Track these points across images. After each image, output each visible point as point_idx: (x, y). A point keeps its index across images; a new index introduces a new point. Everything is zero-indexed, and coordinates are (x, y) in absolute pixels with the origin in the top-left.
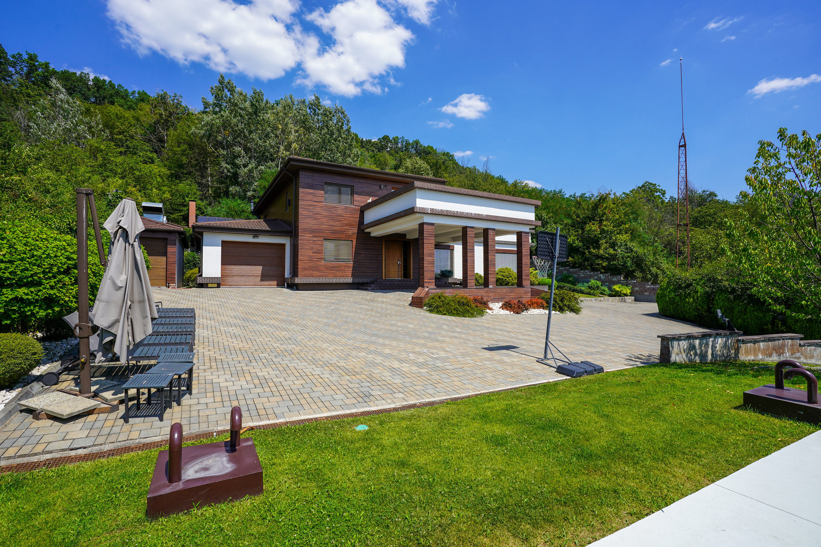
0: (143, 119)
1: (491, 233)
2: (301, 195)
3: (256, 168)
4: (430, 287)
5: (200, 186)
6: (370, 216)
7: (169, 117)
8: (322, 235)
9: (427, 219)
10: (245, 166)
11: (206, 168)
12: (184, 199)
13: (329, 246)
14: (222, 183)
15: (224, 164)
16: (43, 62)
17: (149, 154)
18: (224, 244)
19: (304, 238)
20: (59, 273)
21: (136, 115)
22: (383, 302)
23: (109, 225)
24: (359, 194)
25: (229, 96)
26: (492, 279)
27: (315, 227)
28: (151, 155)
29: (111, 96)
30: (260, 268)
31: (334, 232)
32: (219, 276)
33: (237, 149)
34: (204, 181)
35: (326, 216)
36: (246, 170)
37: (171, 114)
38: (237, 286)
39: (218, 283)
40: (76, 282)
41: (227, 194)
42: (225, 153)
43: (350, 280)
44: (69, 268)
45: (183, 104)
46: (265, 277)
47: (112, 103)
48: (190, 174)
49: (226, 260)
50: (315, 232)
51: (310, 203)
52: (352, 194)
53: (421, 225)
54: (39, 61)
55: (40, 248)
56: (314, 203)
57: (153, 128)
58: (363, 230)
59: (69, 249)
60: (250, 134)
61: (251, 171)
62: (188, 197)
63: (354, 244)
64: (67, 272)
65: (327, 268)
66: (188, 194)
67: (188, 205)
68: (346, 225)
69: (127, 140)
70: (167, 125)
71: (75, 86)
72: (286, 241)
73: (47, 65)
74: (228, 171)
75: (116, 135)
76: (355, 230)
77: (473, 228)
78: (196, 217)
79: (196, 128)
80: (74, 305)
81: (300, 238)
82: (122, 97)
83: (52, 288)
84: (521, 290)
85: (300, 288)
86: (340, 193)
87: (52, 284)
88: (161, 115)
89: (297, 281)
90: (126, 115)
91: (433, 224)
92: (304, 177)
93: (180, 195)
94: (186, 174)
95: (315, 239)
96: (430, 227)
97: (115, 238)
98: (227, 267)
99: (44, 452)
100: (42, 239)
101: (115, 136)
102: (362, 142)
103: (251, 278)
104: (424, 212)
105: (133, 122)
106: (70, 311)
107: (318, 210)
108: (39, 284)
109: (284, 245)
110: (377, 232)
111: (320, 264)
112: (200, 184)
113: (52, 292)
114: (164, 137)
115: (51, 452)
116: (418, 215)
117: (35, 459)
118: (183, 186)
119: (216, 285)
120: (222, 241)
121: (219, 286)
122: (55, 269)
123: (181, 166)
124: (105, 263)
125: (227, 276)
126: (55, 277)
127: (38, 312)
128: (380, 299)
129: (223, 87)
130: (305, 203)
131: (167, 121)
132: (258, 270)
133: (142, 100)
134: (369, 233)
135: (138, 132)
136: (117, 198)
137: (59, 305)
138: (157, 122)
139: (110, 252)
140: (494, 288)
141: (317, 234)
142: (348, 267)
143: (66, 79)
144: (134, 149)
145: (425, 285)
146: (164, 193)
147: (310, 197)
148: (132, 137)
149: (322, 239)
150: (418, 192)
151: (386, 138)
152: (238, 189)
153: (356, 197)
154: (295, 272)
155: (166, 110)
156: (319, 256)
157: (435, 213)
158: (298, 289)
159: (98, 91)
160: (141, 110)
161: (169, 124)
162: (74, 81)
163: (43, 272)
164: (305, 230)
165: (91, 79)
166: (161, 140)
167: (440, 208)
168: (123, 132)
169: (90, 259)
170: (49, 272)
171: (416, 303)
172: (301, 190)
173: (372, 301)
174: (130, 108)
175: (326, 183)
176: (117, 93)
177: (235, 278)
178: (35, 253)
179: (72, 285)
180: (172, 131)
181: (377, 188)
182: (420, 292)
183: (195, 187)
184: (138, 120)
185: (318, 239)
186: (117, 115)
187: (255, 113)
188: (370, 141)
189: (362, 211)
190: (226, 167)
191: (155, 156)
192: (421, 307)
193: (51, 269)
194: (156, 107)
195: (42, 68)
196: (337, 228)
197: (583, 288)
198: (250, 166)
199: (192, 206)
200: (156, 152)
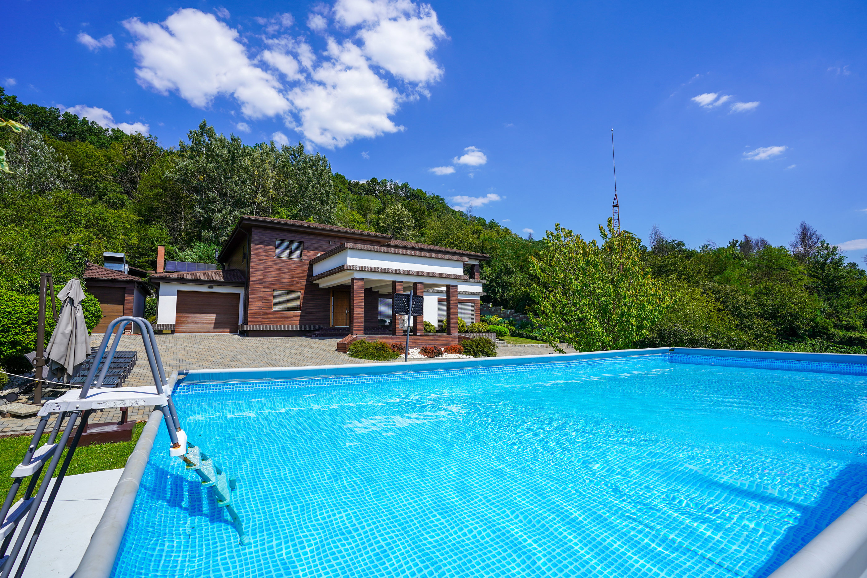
0: (115, 159)
1: (419, 286)
2: (252, 250)
3: (231, 213)
4: (358, 334)
5: (170, 231)
6: (318, 269)
7: (142, 158)
8: (272, 286)
9: (357, 275)
10: (220, 211)
11: (180, 213)
12: (152, 243)
13: (280, 297)
14: (195, 227)
15: (198, 209)
16: (10, 96)
17: (119, 195)
18: (180, 294)
19: (254, 288)
20: (23, 323)
21: (108, 154)
22: (314, 348)
23: (61, 296)
24: (309, 249)
25: (207, 141)
26: (419, 327)
27: (265, 279)
28: (122, 197)
29: (83, 132)
30: (214, 316)
31: (283, 284)
32: (173, 322)
33: (212, 194)
34: (175, 225)
35: (276, 269)
36: (220, 215)
37: (145, 155)
38: (192, 332)
39: (172, 330)
40: (35, 331)
41: (200, 239)
42: (199, 198)
43: (297, 327)
44: (30, 321)
45: (159, 146)
46: (218, 325)
47: (83, 140)
48: (161, 218)
49: (181, 308)
50: (265, 284)
51: (261, 257)
52: (302, 250)
53: (353, 280)
54: (6, 94)
55: (10, 307)
56: (265, 258)
57: (125, 170)
58: (312, 282)
59: (31, 306)
60: (226, 181)
61: (225, 217)
62: (157, 241)
63: (303, 295)
64: (29, 323)
65: (276, 316)
66: (158, 238)
67: (155, 251)
68: (295, 277)
69: (97, 181)
70: (140, 166)
71: (43, 121)
72: (240, 291)
73: (14, 99)
74: (202, 216)
75: (86, 175)
76: (304, 282)
77: (402, 282)
78: (165, 261)
79: (170, 172)
80: (32, 347)
81: (250, 289)
82: (95, 134)
83: (17, 334)
84: (449, 337)
85: (250, 334)
86: (290, 249)
87: (18, 331)
88: (134, 156)
89: (246, 328)
90: (98, 155)
91: (362, 279)
92: (256, 235)
93: (149, 240)
94: (157, 217)
95: (265, 290)
96: (360, 282)
97: (65, 303)
98: (182, 314)
99: (9, 431)
100: (12, 300)
101: (84, 177)
102: (350, 184)
103: (205, 325)
104: (353, 269)
105: (104, 162)
106: (28, 350)
107: (269, 264)
108: (8, 331)
109: (239, 294)
110: (324, 283)
111: (269, 312)
112: (171, 228)
113: (16, 337)
114: (136, 178)
115: (14, 431)
116: (348, 271)
117: (4, 434)
118: (153, 230)
119: (170, 332)
120: (178, 291)
121: (173, 332)
122: (20, 322)
123: (152, 210)
124: (56, 319)
125: (182, 323)
126: (19, 327)
127: (5, 351)
128: (313, 345)
129: (202, 133)
130: (256, 257)
131: (140, 162)
132: (212, 317)
133: (116, 138)
134: (318, 285)
135: (108, 172)
136: (78, 251)
137: (20, 345)
138: (131, 163)
139: (61, 312)
140: (422, 335)
141: (267, 286)
142: (297, 316)
143: (34, 113)
144: (104, 189)
145: (354, 332)
146: (131, 238)
147: (261, 252)
148: (102, 178)
149: (272, 290)
150: (349, 252)
151: (374, 181)
152: (210, 233)
153: (306, 252)
154: (245, 321)
155: (139, 151)
156: (269, 305)
157: (363, 270)
158: (248, 336)
159: (69, 126)
160: (113, 149)
161: (143, 165)
162: (42, 116)
163: (11, 324)
164: (255, 282)
165: (61, 114)
166: (134, 182)
167: (369, 266)
168: (94, 172)
169: (47, 313)
170: (16, 324)
171: (341, 348)
172: (252, 246)
173: (305, 346)
174: (102, 146)
175: (277, 240)
176: (90, 129)
177: (190, 325)
178: (7, 310)
179: (32, 332)
180: (145, 174)
181: (327, 243)
182: (347, 339)
183: (166, 231)
184: (109, 159)
185: (268, 290)
186: (87, 153)
187: (233, 160)
188: (358, 184)
189: (311, 266)
190: (199, 212)
191: (126, 197)
192: (345, 352)
193: (17, 321)
194: (129, 148)
195: (8, 102)
196: (287, 280)
197: (537, 335)
198: (224, 212)
199: (161, 251)
200: (127, 193)
